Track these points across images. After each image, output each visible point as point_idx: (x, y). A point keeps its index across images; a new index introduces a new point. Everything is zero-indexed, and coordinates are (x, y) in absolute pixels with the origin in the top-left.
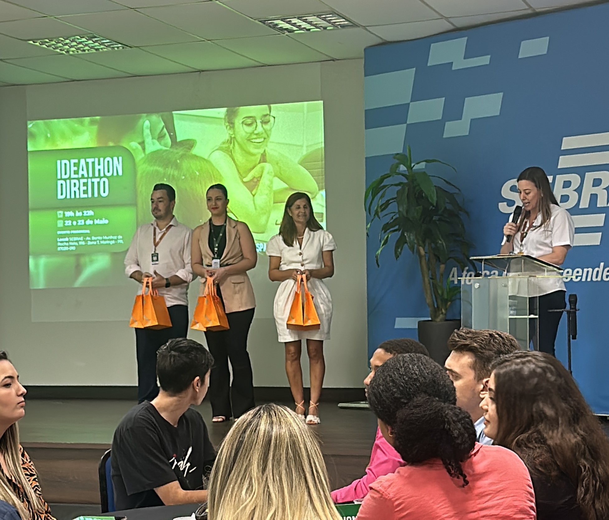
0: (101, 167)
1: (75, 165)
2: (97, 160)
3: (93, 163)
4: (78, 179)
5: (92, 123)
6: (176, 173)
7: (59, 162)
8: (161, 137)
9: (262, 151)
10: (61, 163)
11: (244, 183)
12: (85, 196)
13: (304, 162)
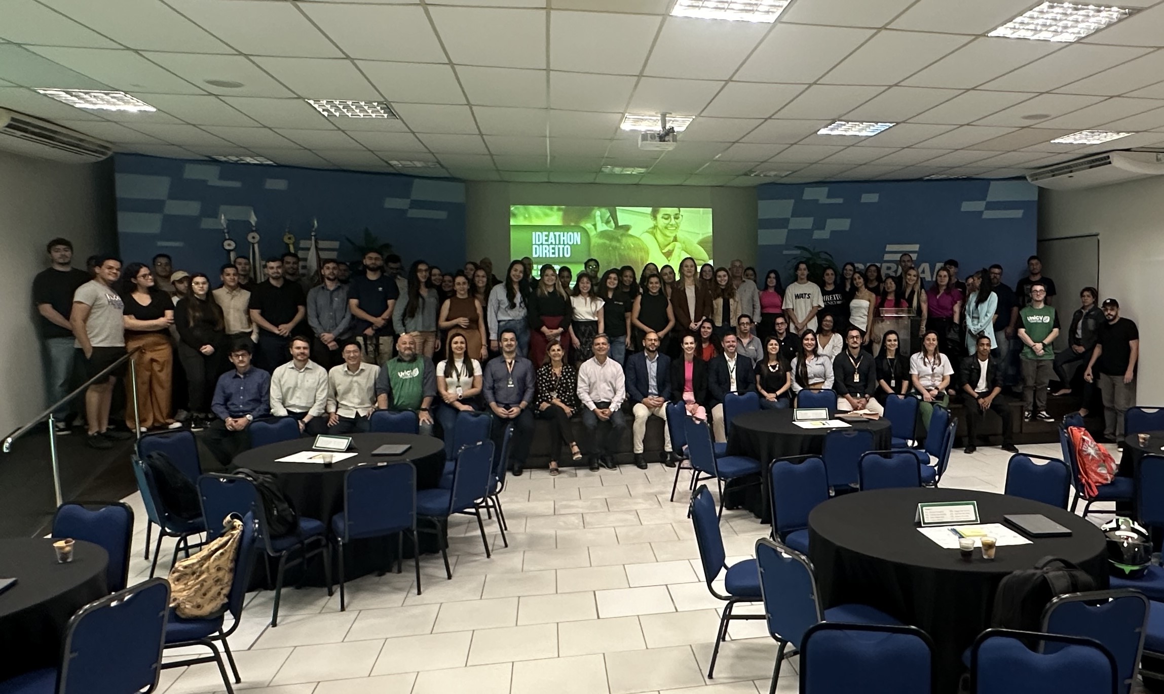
0: (565, 238)
1: (546, 236)
2: (562, 233)
3: (559, 235)
4: (548, 245)
5: (559, 210)
6: (618, 245)
7: (534, 233)
8: (607, 222)
9: (674, 235)
10: (535, 235)
11: (663, 253)
12: (553, 256)
13: (702, 243)
